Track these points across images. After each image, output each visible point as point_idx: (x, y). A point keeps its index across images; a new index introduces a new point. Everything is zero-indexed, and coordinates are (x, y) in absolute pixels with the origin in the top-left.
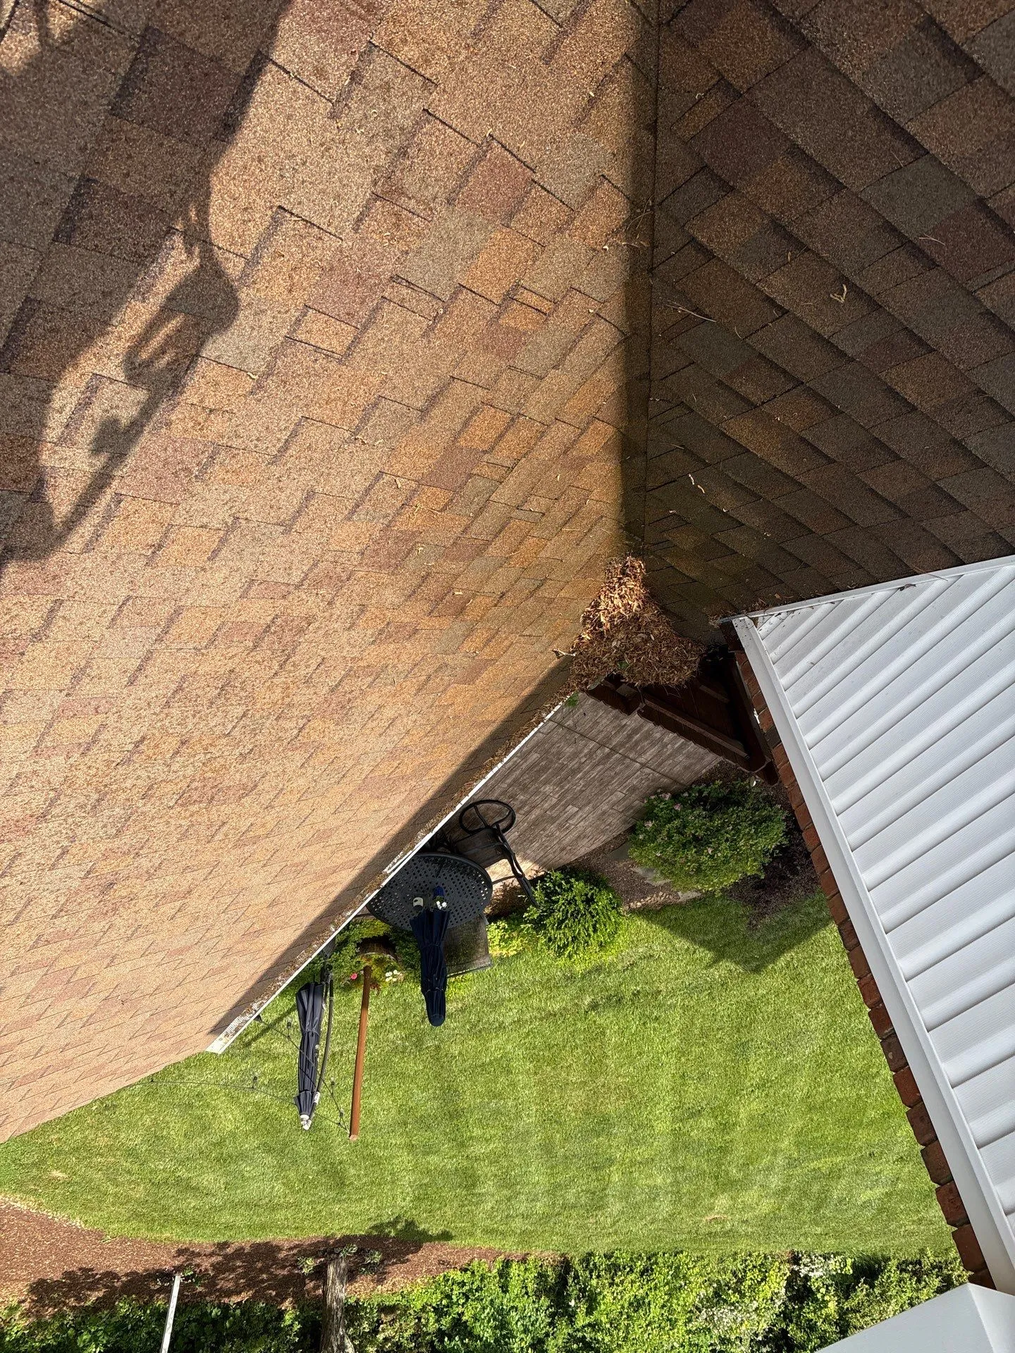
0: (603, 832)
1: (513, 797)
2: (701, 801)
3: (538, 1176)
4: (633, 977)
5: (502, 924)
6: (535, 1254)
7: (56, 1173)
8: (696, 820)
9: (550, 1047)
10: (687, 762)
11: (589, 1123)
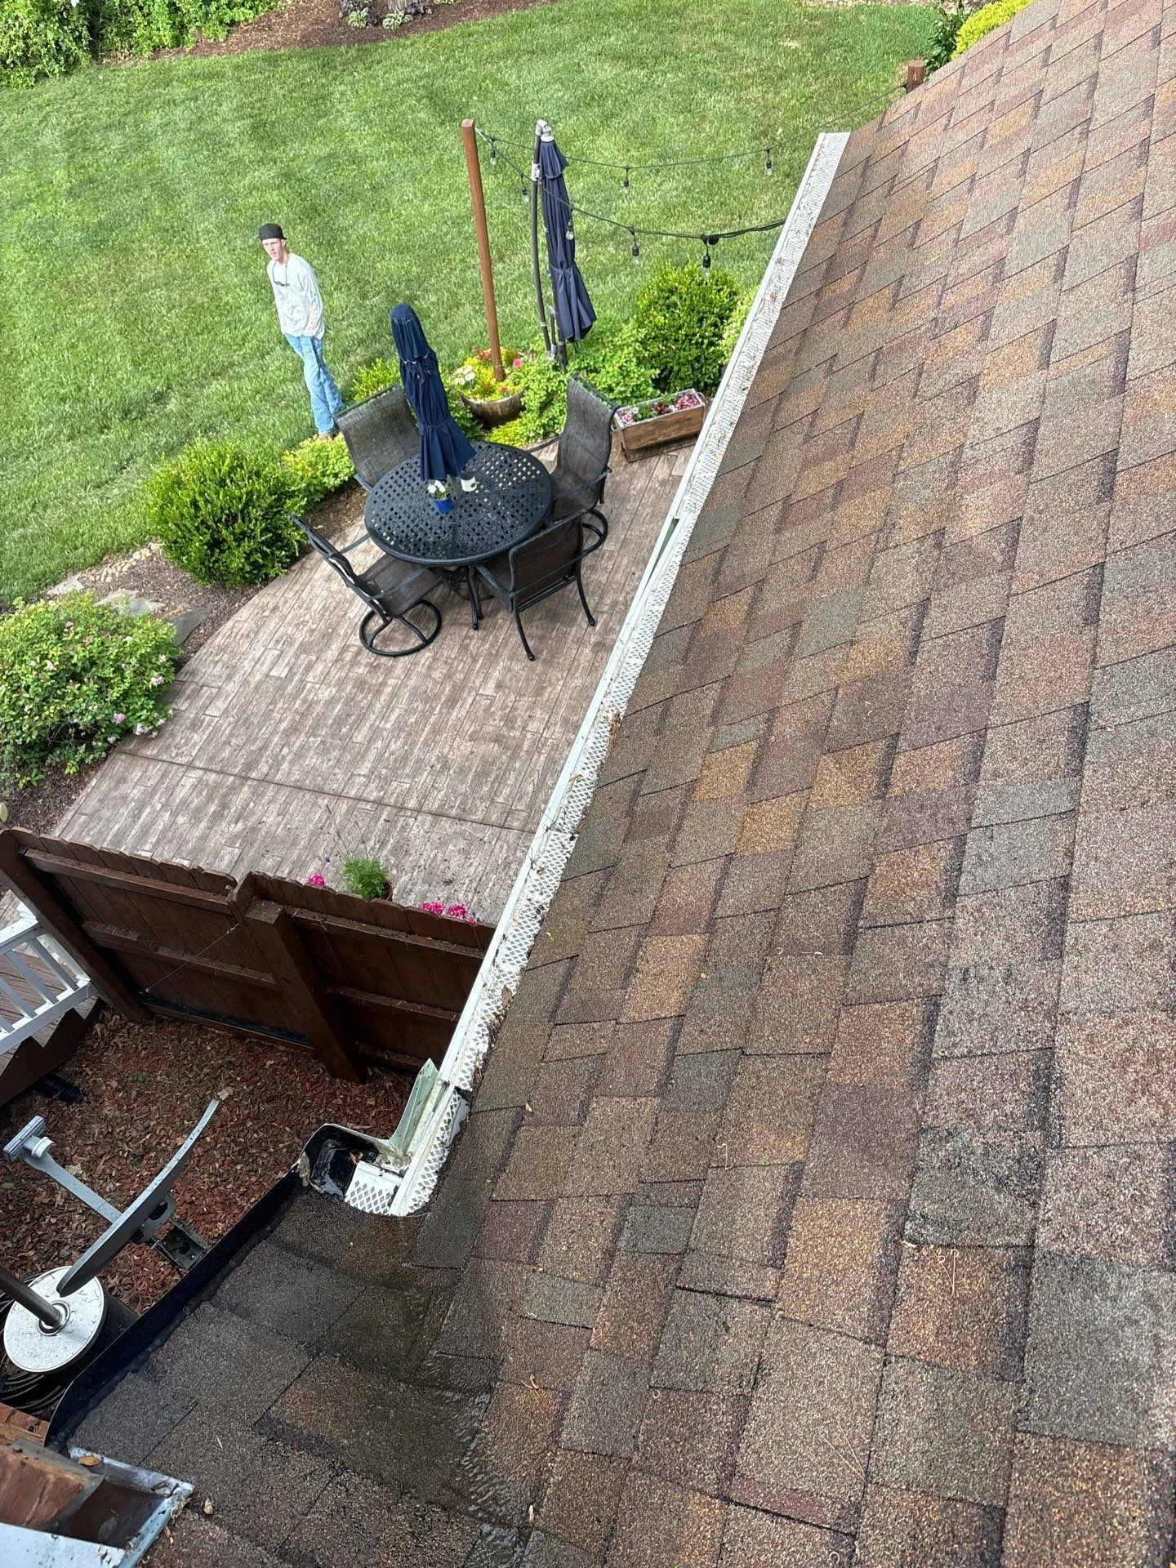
0: (222, 649)
1: (374, 668)
4: (116, 451)
10: (124, 789)
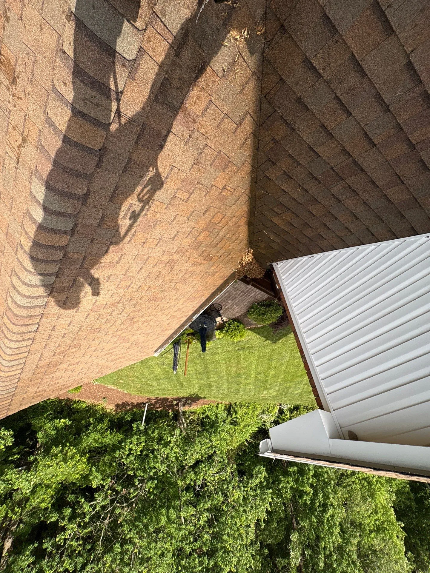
0: (242, 311)
1: (222, 303)
2: (264, 305)
3: (225, 386)
4: (247, 343)
5: (219, 331)
6: (224, 402)
7: (121, 381)
8: (263, 309)
9: (228, 358)
10: (261, 296)
11: (237, 375)
